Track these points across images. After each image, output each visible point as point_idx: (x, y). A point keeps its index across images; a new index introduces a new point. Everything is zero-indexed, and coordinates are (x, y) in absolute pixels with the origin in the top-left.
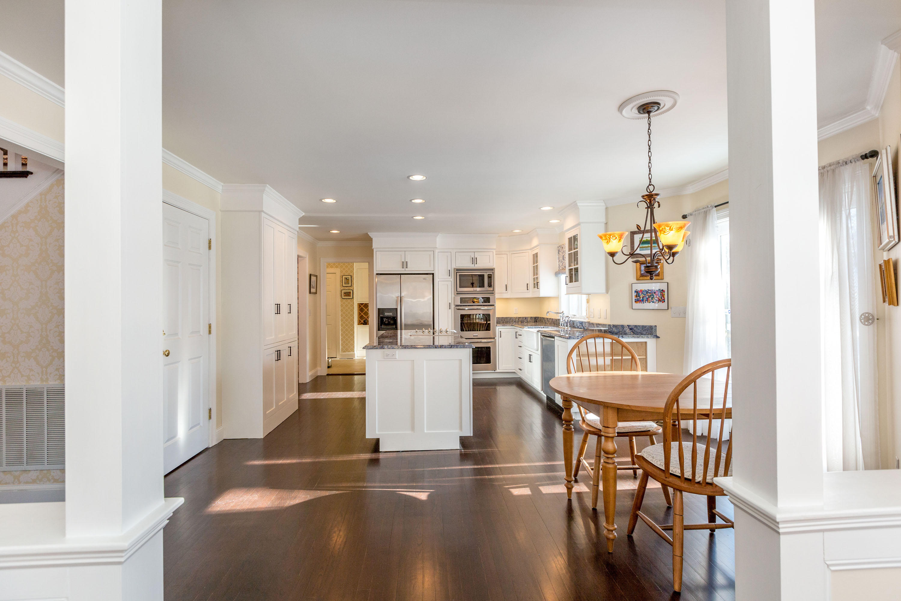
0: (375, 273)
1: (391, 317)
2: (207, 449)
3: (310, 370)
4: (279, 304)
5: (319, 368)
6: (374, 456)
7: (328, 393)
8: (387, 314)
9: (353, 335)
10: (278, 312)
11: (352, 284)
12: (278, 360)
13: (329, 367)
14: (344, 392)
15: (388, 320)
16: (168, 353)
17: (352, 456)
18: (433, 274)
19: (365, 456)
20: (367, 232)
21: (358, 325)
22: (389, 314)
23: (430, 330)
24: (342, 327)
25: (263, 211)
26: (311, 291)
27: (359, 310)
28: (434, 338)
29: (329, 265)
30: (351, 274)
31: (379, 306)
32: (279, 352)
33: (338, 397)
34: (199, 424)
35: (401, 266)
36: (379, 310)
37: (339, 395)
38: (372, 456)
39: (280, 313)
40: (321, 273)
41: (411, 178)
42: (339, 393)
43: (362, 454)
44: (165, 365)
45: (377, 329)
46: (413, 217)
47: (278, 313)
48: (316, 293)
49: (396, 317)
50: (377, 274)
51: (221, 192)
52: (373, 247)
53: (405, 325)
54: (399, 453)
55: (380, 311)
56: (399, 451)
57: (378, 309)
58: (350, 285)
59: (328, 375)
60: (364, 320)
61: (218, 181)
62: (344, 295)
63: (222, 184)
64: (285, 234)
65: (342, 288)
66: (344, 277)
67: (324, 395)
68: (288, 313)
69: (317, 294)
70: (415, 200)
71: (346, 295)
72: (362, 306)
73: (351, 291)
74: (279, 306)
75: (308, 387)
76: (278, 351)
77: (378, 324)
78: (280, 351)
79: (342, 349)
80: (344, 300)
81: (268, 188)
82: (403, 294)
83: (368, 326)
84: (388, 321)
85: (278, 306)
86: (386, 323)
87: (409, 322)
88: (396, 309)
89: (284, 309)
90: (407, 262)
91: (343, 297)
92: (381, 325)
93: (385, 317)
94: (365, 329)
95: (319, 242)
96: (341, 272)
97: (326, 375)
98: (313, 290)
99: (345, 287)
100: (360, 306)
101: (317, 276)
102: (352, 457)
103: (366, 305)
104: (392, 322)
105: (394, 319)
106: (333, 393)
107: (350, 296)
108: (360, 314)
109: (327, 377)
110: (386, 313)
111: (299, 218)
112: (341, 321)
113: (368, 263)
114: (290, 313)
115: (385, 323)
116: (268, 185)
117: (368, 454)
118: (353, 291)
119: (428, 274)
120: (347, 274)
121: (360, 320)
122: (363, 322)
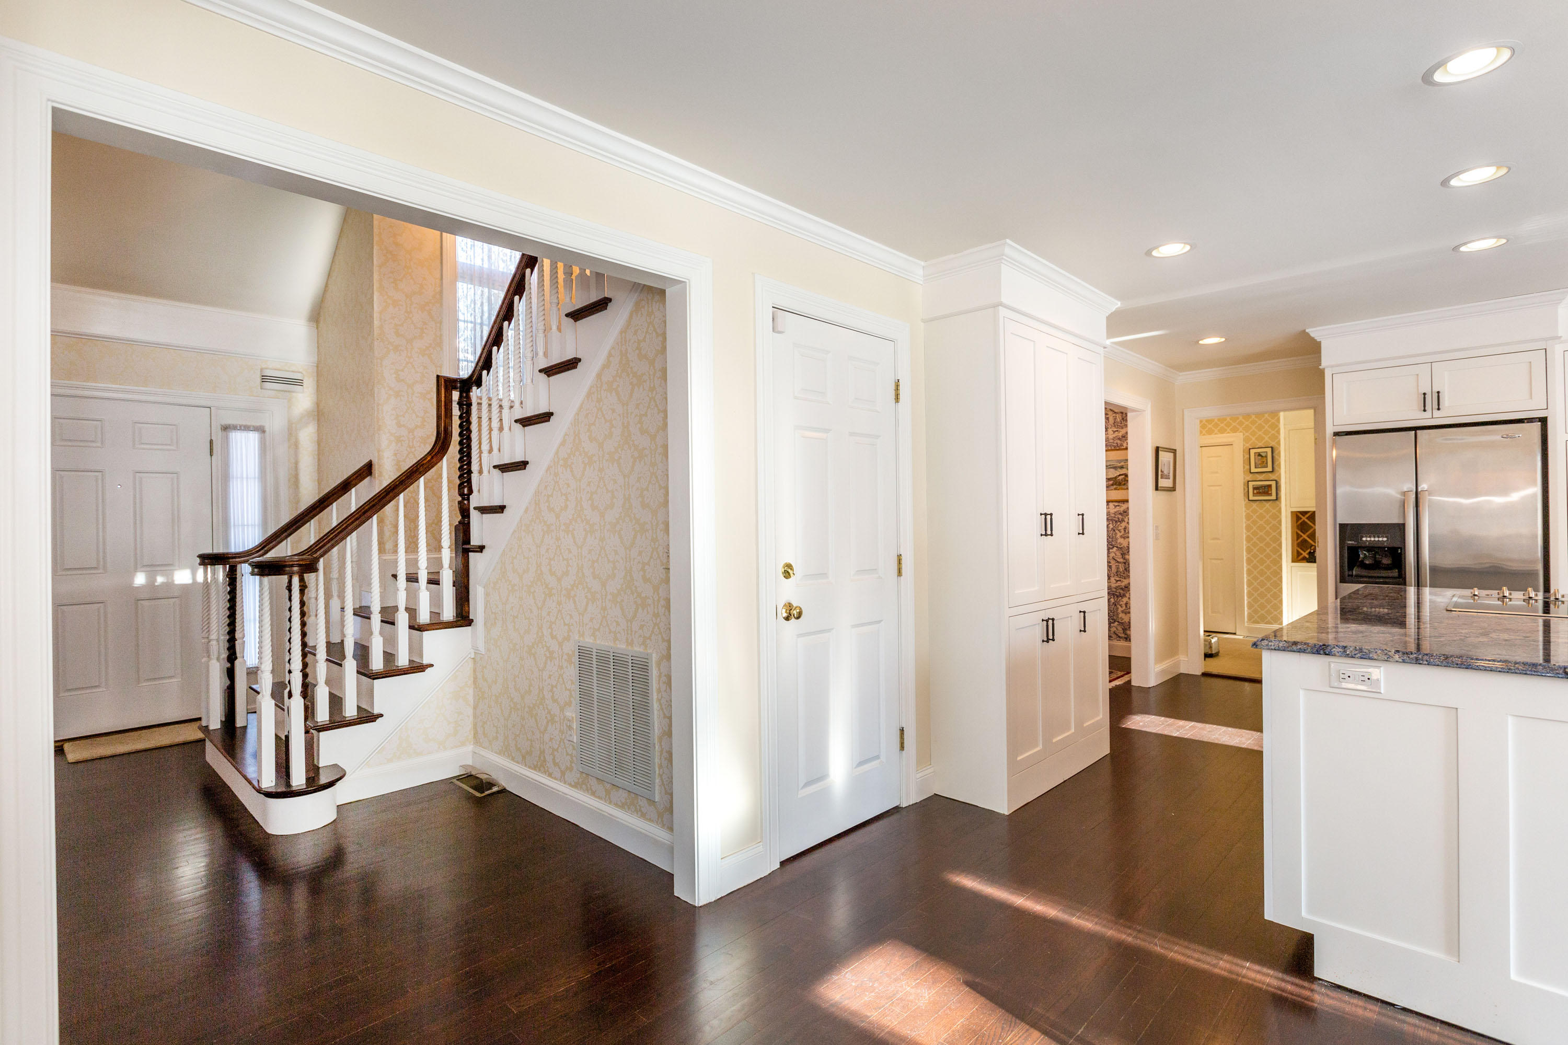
0: (1330, 430)
1: (1385, 548)
2: (897, 809)
3: (1161, 658)
4: (1051, 515)
5: (1182, 657)
6: (1290, 985)
7: (1193, 723)
8: (1368, 539)
9: (1278, 584)
10: (1048, 531)
11: (1275, 466)
12: (1048, 641)
13: (1208, 656)
14: (1236, 728)
15: (1375, 555)
16: (799, 612)
17: (1216, 957)
18: (1543, 421)
19: (1259, 977)
20: (1301, 329)
21: (1293, 561)
22: (1377, 539)
23: (1532, 594)
24: (1249, 567)
25: (1001, 304)
26: (1159, 485)
27: (1295, 527)
28: (1547, 626)
29: (1207, 426)
30: (1272, 444)
31: (1344, 519)
32: (1049, 624)
33: (1216, 742)
34: (877, 757)
35: (1417, 403)
36: (1343, 527)
37: (1220, 735)
38: (1283, 985)
39: (1051, 535)
40: (1186, 447)
41: (1439, 77)
42: (1224, 729)
43: (1252, 962)
44: (799, 636)
45: (1338, 580)
46: (1456, 248)
47: (1046, 535)
48: (1173, 489)
49: (1401, 548)
50: (1336, 434)
51: (921, 283)
52: (1324, 363)
53: (1434, 570)
54: (1389, 1011)
55: (1346, 531)
56: (1393, 1005)
57: (1341, 525)
58: (1269, 469)
59: (1205, 675)
60: (1309, 551)
61: (911, 258)
62: (1254, 493)
63: (922, 263)
64: (1067, 354)
65: (1250, 477)
66: (1252, 451)
67: (1183, 727)
68: (1079, 534)
69: (1175, 490)
70: (1461, 176)
71: (1259, 494)
72: (1304, 518)
73: (1273, 483)
74: (1051, 519)
75: (1153, 697)
76: (1047, 621)
77: (1342, 566)
78: (1053, 620)
79: (1250, 617)
80: (1254, 505)
81: (1011, 248)
82: (1423, 486)
83: (1315, 565)
84: (1375, 558)
85: (1047, 517)
86: (1367, 562)
87: (1449, 560)
88: (1402, 527)
89: (1065, 525)
90: (1438, 392)
91: (1251, 497)
92: (1351, 568)
93: (1364, 548)
94: (1309, 571)
95: (1181, 374)
96: (1246, 440)
97: (1200, 674)
98: (1163, 483)
99: (1257, 475)
100: (1298, 518)
101: (1174, 451)
102: (1215, 962)
103: (1312, 516)
104: (1386, 561)
105: (1396, 556)
106: (1207, 726)
107: (1271, 495)
108: (1298, 536)
109: (1203, 679)
110: (1366, 537)
111: (1107, 315)
112: (1246, 551)
113: (1311, 412)
114: (1083, 534)
115: (1362, 561)
116: (1008, 241)
117: (1271, 972)
118: (1277, 483)
119: (1523, 422)
120: (1260, 445)
121: (1298, 551)
122: (1307, 556)
